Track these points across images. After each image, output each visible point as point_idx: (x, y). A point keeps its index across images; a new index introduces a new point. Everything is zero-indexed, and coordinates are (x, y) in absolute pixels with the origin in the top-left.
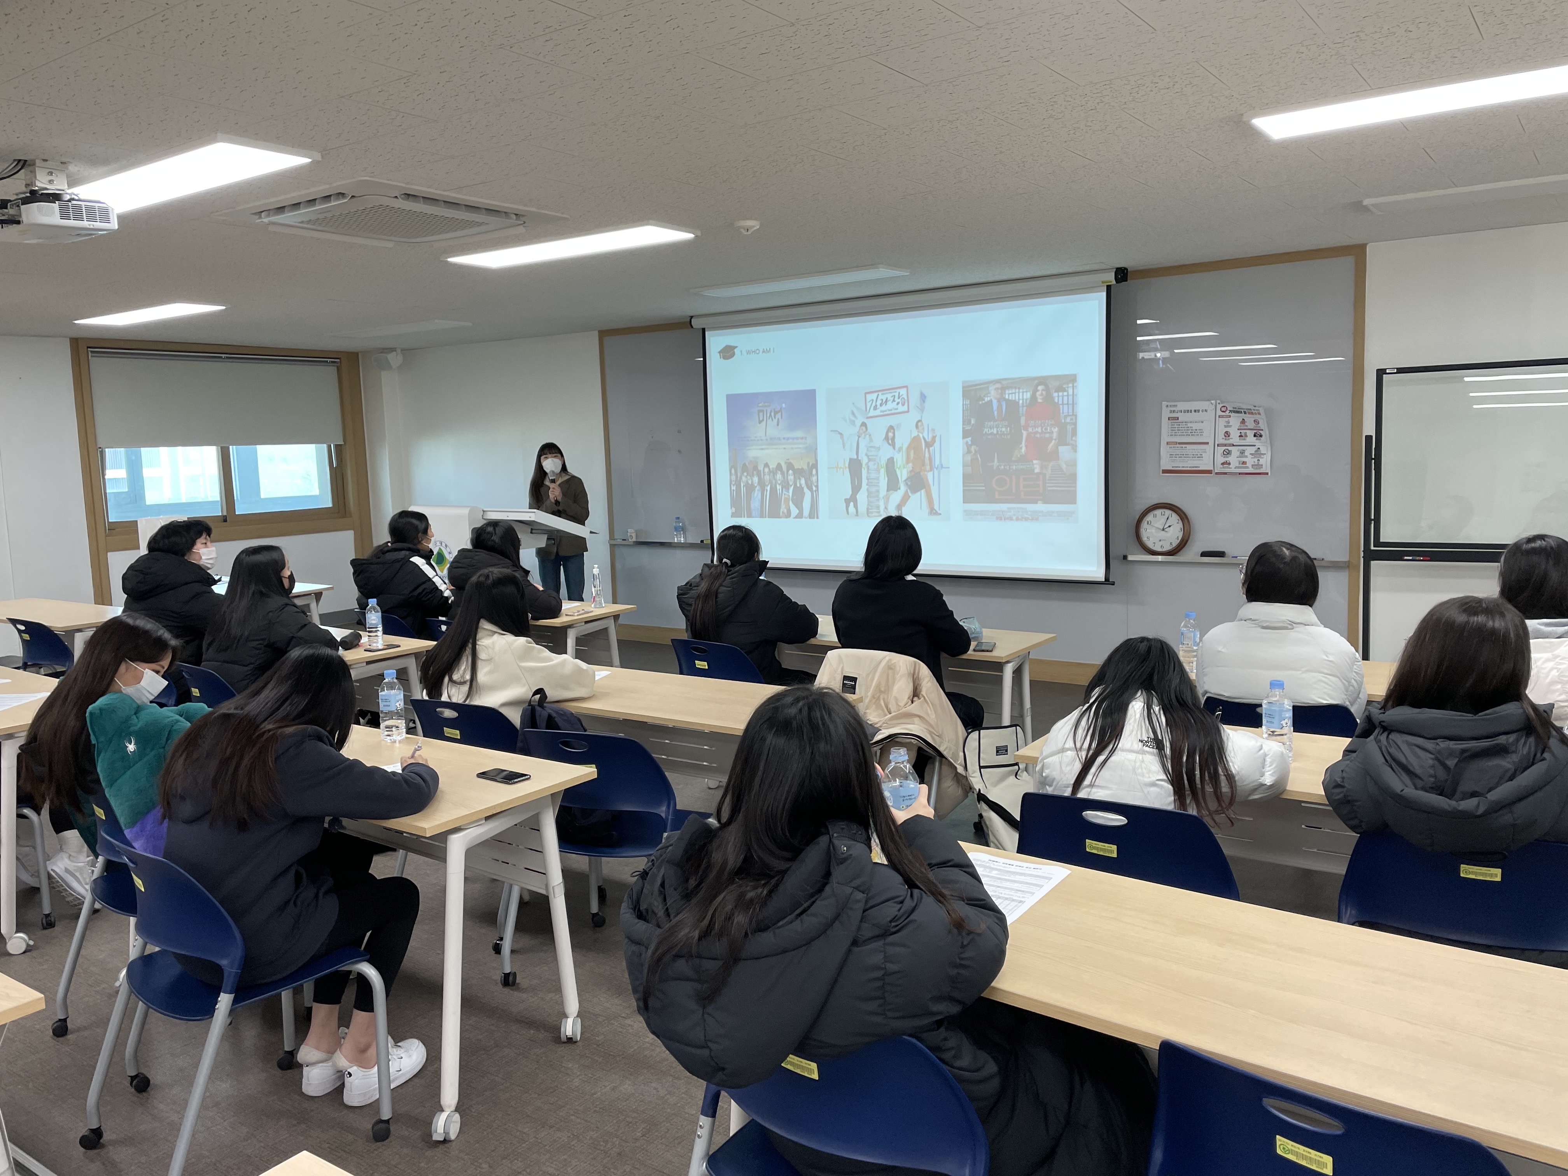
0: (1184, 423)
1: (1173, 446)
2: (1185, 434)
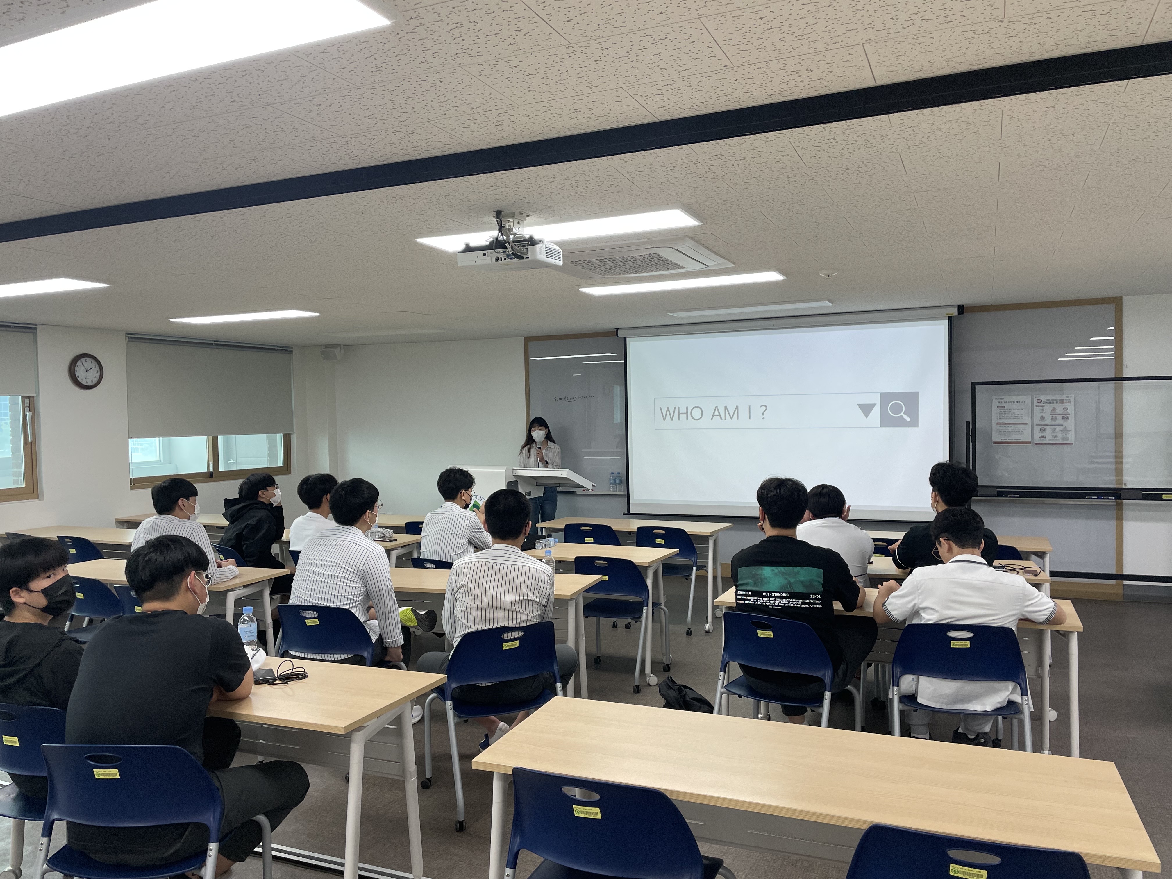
0: (1009, 411)
1: (1001, 425)
2: (1010, 417)
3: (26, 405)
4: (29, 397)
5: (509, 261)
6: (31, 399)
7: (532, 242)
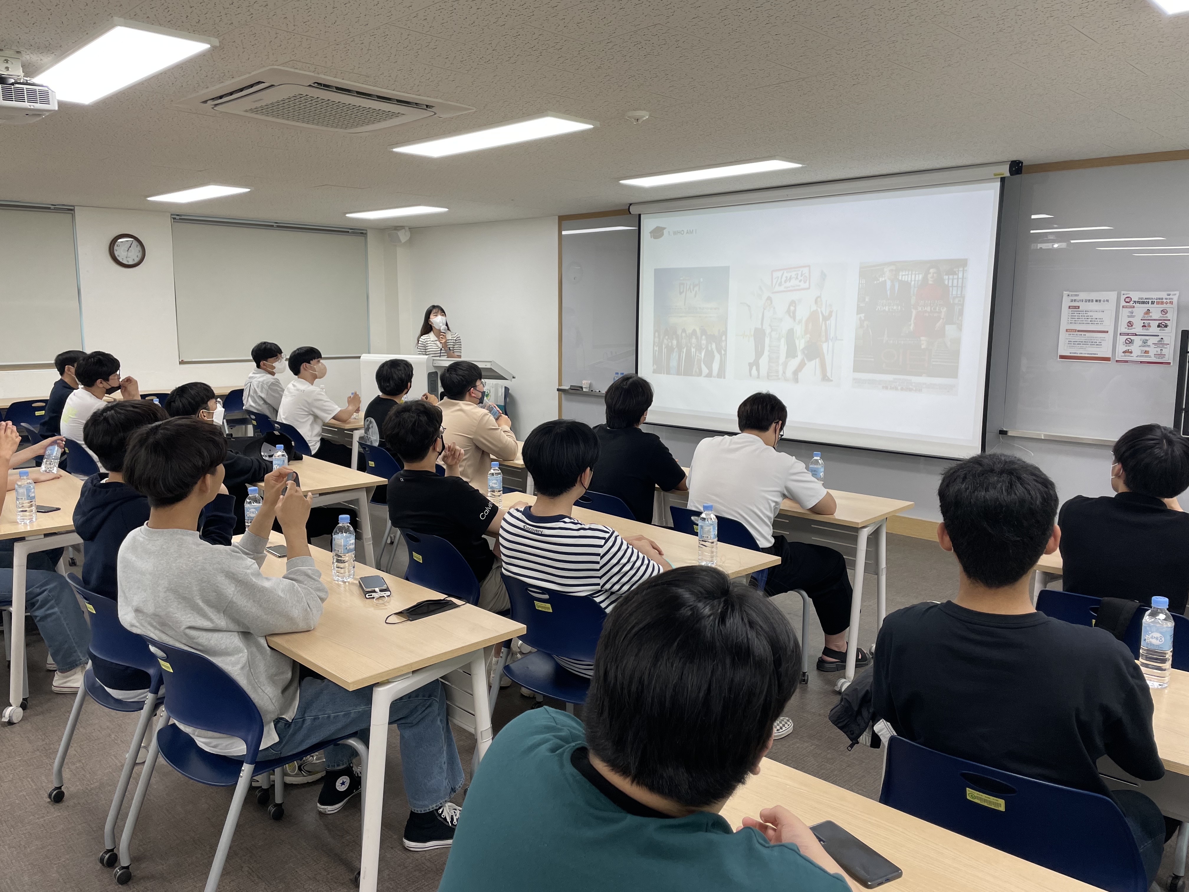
0: (1084, 312)
1: (1072, 333)
2: (1085, 322)
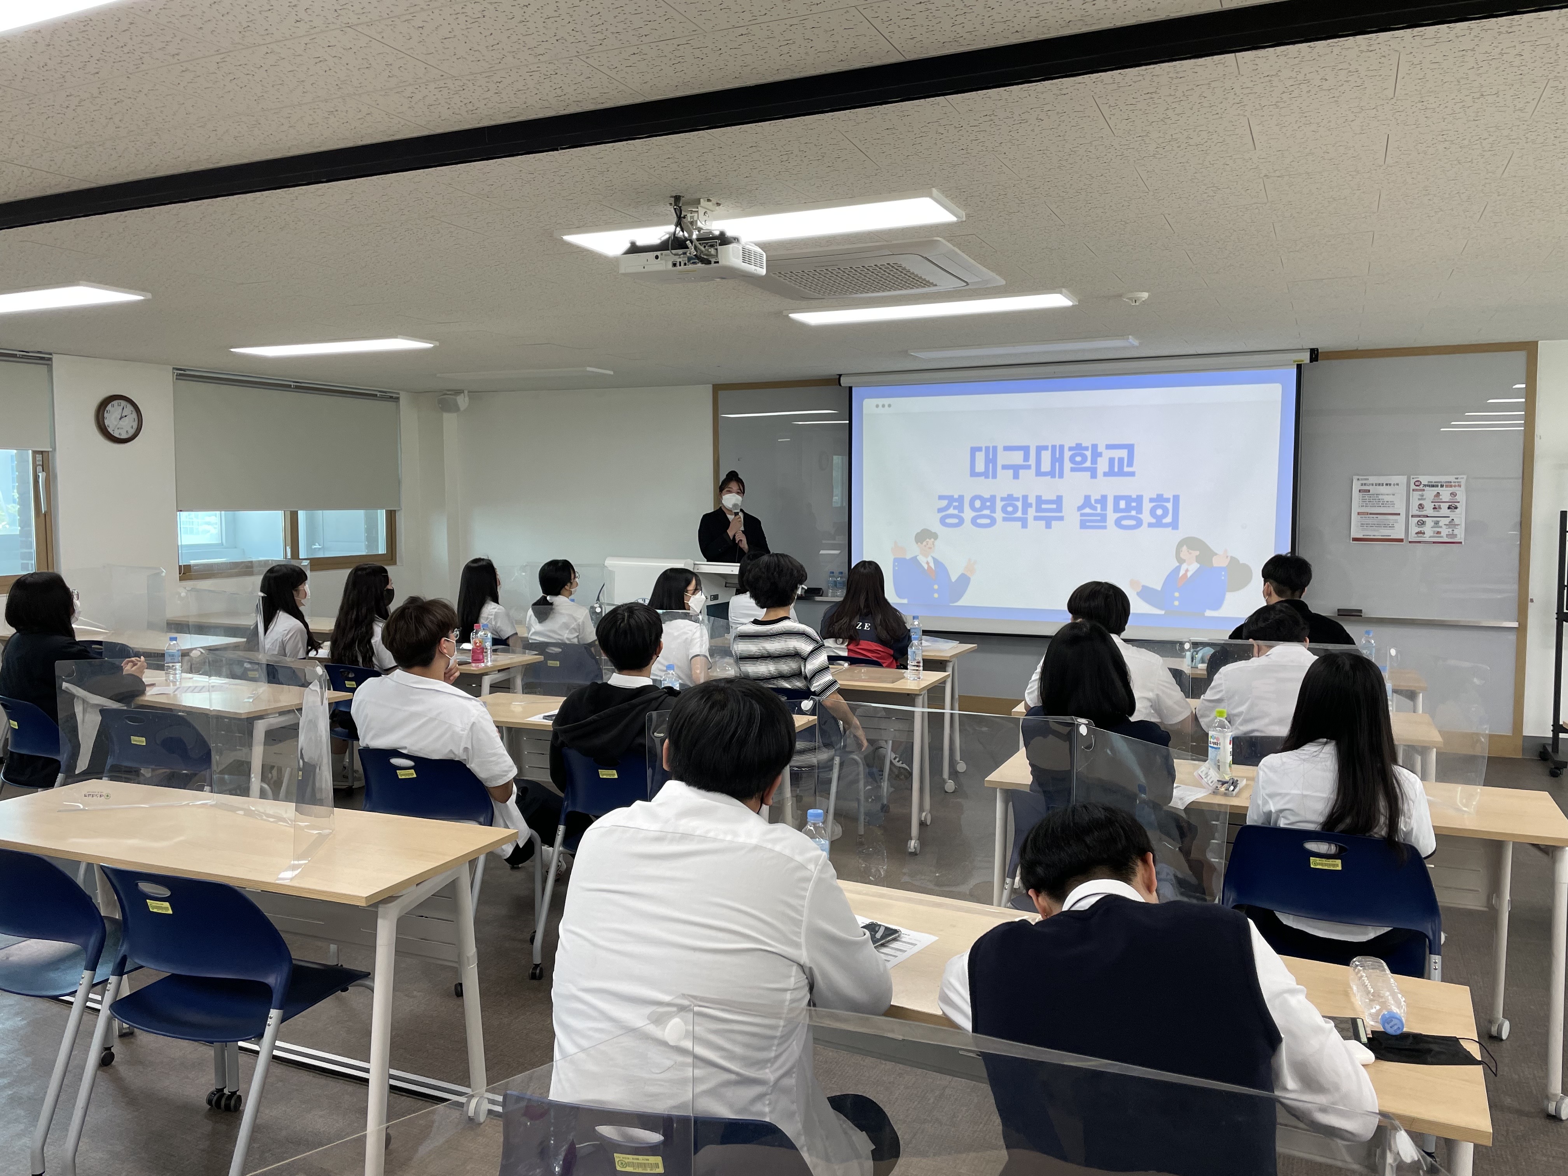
0: (1375, 496)
1: (1364, 516)
2: (1377, 505)
3: (38, 463)
4: (42, 452)
5: (690, 267)
6: (45, 455)
7: (723, 240)
